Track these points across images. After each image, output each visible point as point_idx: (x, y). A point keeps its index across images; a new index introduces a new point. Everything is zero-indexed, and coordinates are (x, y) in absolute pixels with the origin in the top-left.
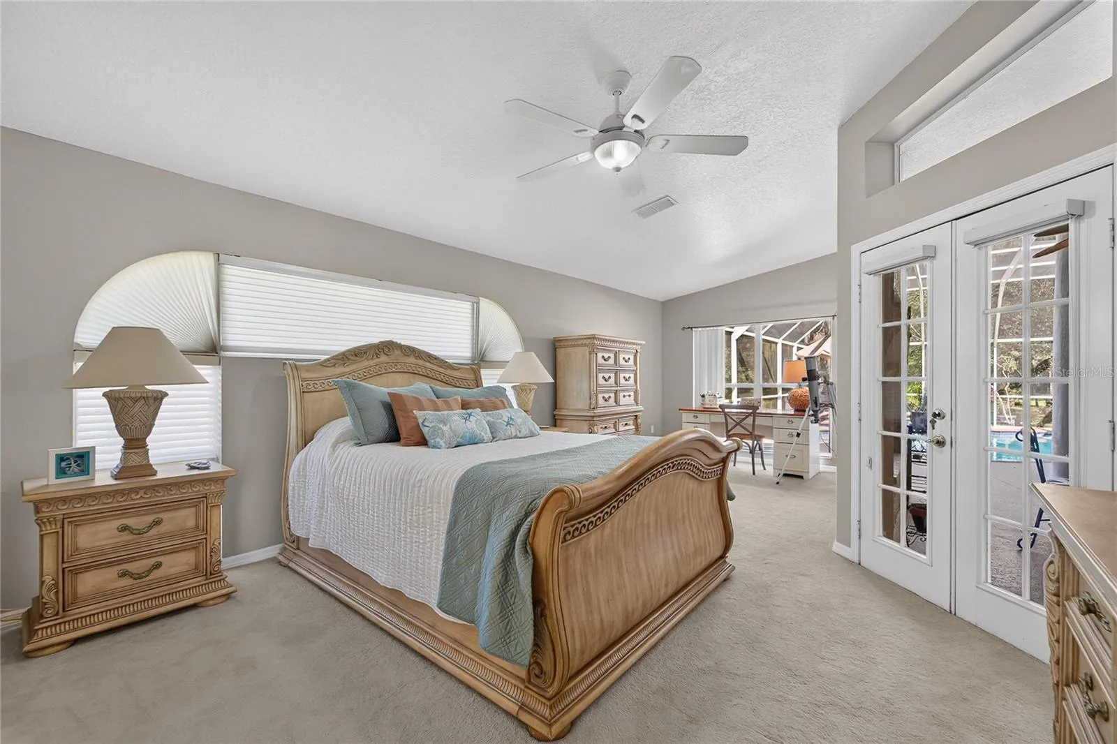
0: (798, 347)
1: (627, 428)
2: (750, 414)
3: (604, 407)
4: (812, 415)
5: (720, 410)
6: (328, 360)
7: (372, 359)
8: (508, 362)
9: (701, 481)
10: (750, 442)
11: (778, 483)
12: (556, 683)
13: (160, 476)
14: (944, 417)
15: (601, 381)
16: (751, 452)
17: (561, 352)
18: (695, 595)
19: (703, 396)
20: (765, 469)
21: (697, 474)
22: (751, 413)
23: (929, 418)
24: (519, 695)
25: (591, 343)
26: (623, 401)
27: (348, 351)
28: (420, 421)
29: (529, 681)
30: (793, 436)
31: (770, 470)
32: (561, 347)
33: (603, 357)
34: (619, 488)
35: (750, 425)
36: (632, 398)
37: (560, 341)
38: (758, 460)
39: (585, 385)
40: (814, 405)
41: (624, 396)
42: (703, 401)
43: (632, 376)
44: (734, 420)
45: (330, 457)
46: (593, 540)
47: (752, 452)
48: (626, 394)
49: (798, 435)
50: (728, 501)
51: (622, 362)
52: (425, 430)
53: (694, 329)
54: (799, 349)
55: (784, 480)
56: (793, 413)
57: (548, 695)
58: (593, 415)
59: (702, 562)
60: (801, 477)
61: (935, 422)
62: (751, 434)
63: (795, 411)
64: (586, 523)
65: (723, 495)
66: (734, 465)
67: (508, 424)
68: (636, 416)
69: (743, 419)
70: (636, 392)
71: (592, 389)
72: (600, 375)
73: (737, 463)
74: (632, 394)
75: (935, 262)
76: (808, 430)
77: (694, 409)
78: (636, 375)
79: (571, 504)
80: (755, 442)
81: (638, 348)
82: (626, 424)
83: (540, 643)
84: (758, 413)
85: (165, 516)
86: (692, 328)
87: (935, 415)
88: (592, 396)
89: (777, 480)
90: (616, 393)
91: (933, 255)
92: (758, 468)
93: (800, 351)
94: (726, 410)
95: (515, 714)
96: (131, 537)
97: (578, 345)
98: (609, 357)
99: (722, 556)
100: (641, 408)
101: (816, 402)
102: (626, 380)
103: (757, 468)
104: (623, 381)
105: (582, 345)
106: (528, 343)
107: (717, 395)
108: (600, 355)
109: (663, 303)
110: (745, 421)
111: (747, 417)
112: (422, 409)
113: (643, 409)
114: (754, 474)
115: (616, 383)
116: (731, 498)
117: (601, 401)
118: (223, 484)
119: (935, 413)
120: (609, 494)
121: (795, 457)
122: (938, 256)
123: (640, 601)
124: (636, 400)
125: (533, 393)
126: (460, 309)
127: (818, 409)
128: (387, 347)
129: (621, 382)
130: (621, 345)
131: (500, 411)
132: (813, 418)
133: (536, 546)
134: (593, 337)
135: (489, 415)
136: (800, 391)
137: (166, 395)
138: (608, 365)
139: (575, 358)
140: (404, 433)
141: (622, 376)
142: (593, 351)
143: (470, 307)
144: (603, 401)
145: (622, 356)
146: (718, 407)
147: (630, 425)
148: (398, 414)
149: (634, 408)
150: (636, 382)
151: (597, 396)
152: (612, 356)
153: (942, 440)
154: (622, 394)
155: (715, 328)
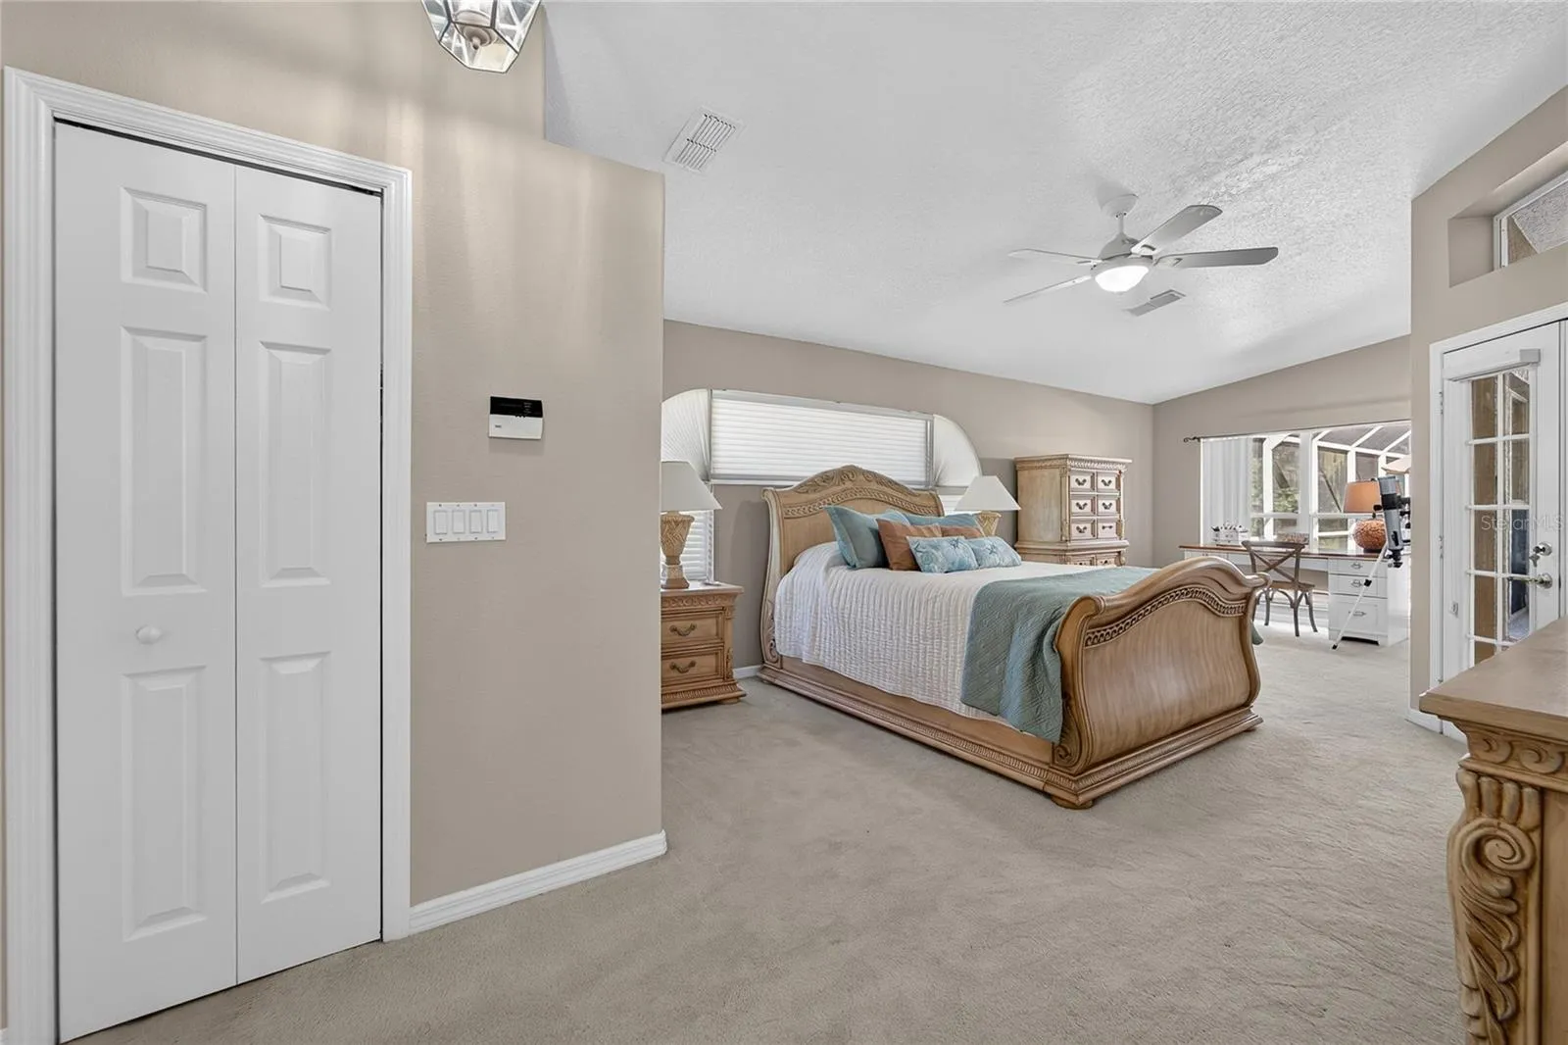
0: (1387, 457)
1: (1107, 566)
2: (1291, 555)
3: (1078, 540)
4: (1390, 557)
5: (1245, 549)
6: (801, 486)
7: (839, 485)
8: (967, 487)
9: (1219, 616)
10: (1291, 593)
11: (1335, 647)
12: (1080, 762)
13: (690, 589)
14: (1550, 553)
15: (1075, 509)
16: (1292, 607)
17: (1023, 476)
18: (1212, 735)
19: (1217, 530)
20: (1316, 630)
21: (1212, 608)
22: (1294, 552)
23: (1531, 553)
24: (1044, 774)
25: (1061, 464)
26: (1101, 533)
27: (817, 476)
28: (913, 547)
29: (1053, 763)
30: (1360, 585)
31: (1323, 632)
32: (1023, 469)
33: (1077, 480)
34: (1136, 603)
35: (1291, 569)
36: (1114, 529)
37: (1022, 461)
38: (1304, 617)
39: (1056, 513)
40: (1393, 542)
41: (1104, 528)
42: (1217, 536)
43: (1114, 502)
44: (1265, 562)
45: (825, 579)
46: (1108, 649)
47: (1294, 606)
48: (1105, 525)
49: (1368, 583)
50: (1254, 646)
51: (1101, 486)
52: (918, 555)
53: (1202, 440)
54: (1389, 460)
55: (1342, 645)
56: (1363, 553)
57: (1073, 772)
58: (1065, 548)
59: (1219, 704)
60: (1376, 643)
61: (1538, 557)
62: (1293, 580)
63: (1366, 551)
64: (1110, 631)
65: (1245, 639)
66: (1267, 624)
67: (992, 552)
68: (1119, 552)
69: (1282, 561)
70: (1119, 523)
71: (1064, 517)
72: (1074, 502)
73: (1270, 623)
74: (1114, 525)
75: (1539, 368)
76: (1386, 578)
77: (1202, 546)
78: (1118, 501)
79: (1098, 609)
80: (1300, 593)
81: (1122, 468)
82: (1106, 562)
83: (1068, 731)
84: (1303, 553)
85: (697, 623)
86: (1199, 439)
87: (1537, 550)
88: (1063, 525)
89: (1333, 643)
90: (1093, 523)
91: (1537, 360)
92: (1305, 629)
93: (1391, 464)
94: (1253, 548)
95: (1041, 788)
96: (677, 637)
97: (1045, 467)
98: (1085, 481)
99: (1247, 704)
100: (1127, 543)
101: (1396, 538)
102: (1106, 508)
103: (1301, 628)
104: (1101, 509)
105: (1051, 467)
106: (987, 467)
107: (1237, 528)
108: (1073, 478)
109: (1154, 405)
110: (1281, 565)
111: (1285, 558)
112: (911, 535)
113: (1128, 544)
114: (1297, 634)
115: (1093, 510)
116: (1257, 641)
117: (1075, 533)
118: (733, 600)
119: (1538, 547)
120: (1128, 608)
121: (1363, 614)
122: (1542, 363)
123: (1153, 720)
124: (1118, 532)
125: (997, 520)
126: (912, 428)
127: (1399, 547)
128: (848, 473)
129: (1100, 510)
130: (1100, 466)
131: (979, 539)
132: (1391, 561)
133: (1061, 647)
134: (1066, 457)
135: (973, 543)
136: (1374, 523)
137: (692, 519)
138: (1086, 490)
139: (1042, 484)
140: (892, 559)
141: (1100, 502)
142: (1065, 472)
143: (923, 425)
144: (1077, 532)
145: (1100, 479)
146: (1240, 544)
147: (1110, 563)
148: (885, 540)
149: (1117, 542)
150: (1118, 510)
151: (1069, 526)
152: (1088, 478)
153: (1549, 579)
154: (1100, 525)
155: (1236, 438)
